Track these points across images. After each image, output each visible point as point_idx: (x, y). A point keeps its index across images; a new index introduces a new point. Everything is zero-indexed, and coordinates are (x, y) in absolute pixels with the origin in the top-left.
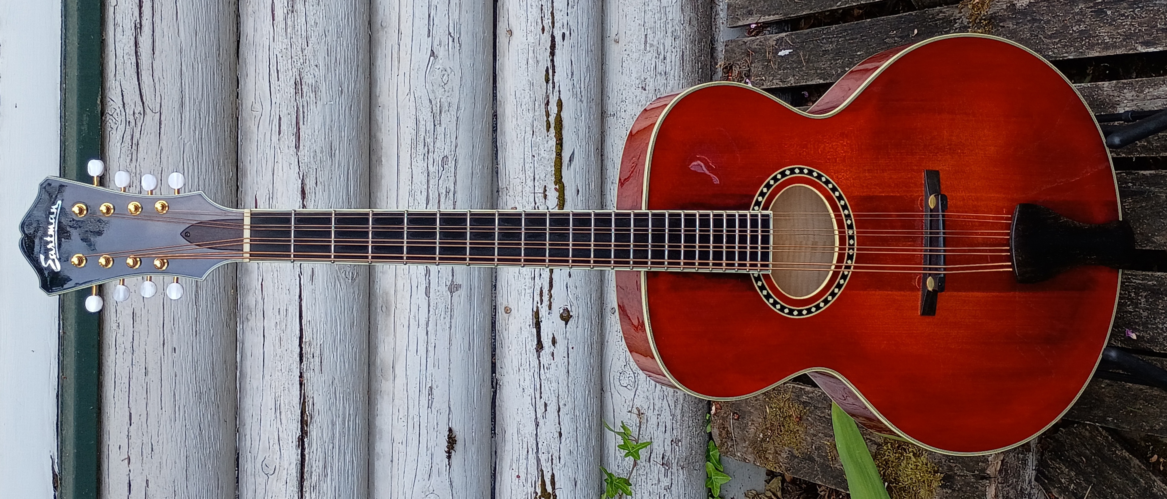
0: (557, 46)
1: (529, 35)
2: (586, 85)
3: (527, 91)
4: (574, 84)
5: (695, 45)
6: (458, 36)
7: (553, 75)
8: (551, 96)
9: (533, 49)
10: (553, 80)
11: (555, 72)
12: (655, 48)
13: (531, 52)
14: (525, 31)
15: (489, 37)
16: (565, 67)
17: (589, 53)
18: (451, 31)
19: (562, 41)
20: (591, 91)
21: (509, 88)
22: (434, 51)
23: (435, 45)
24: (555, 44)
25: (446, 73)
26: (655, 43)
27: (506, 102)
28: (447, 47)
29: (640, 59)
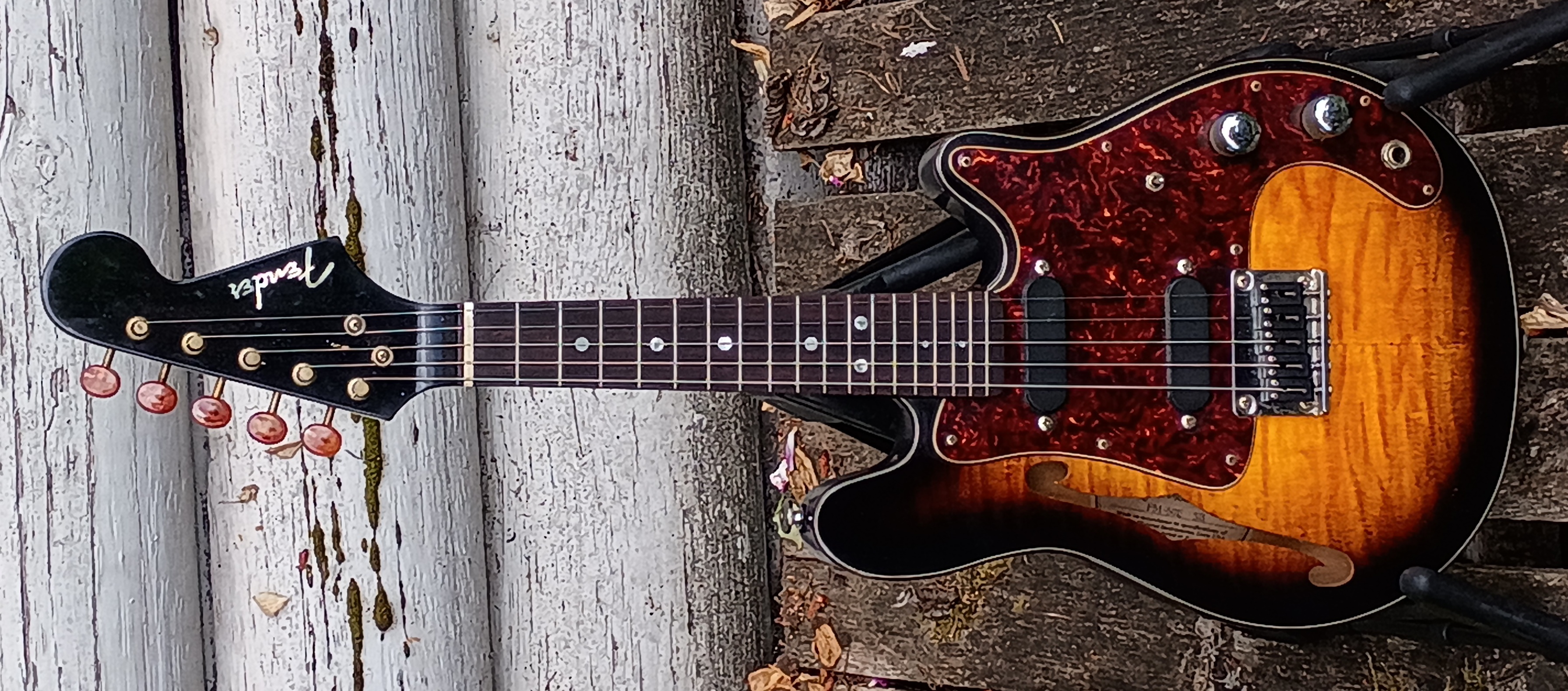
0: (337, 64)
1: (263, 40)
2: (421, 156)
3: (267, 182)
4: (387, 159)
5: (696, 37)
6: (76, 55)
7: (333, 139)
8: (330, 193)
9: (275, 74)
10: (333, 150)
11: (336, 131)
12: (593, 51)
13: (270, 82)
14: (252, 29)
15: (160, 49)
16: (361, 113)
17: (424, 74)
18: (57, 43)
19: (350, 49)
20: (434, 172)
21: (219, 177)
22: (15, 100)
23: (16, 82)
24: (332, 60)
25: (47, 152)
26: (593, 38)
27: (212, 216)
28: (47, 84)
29: (558, 82)
